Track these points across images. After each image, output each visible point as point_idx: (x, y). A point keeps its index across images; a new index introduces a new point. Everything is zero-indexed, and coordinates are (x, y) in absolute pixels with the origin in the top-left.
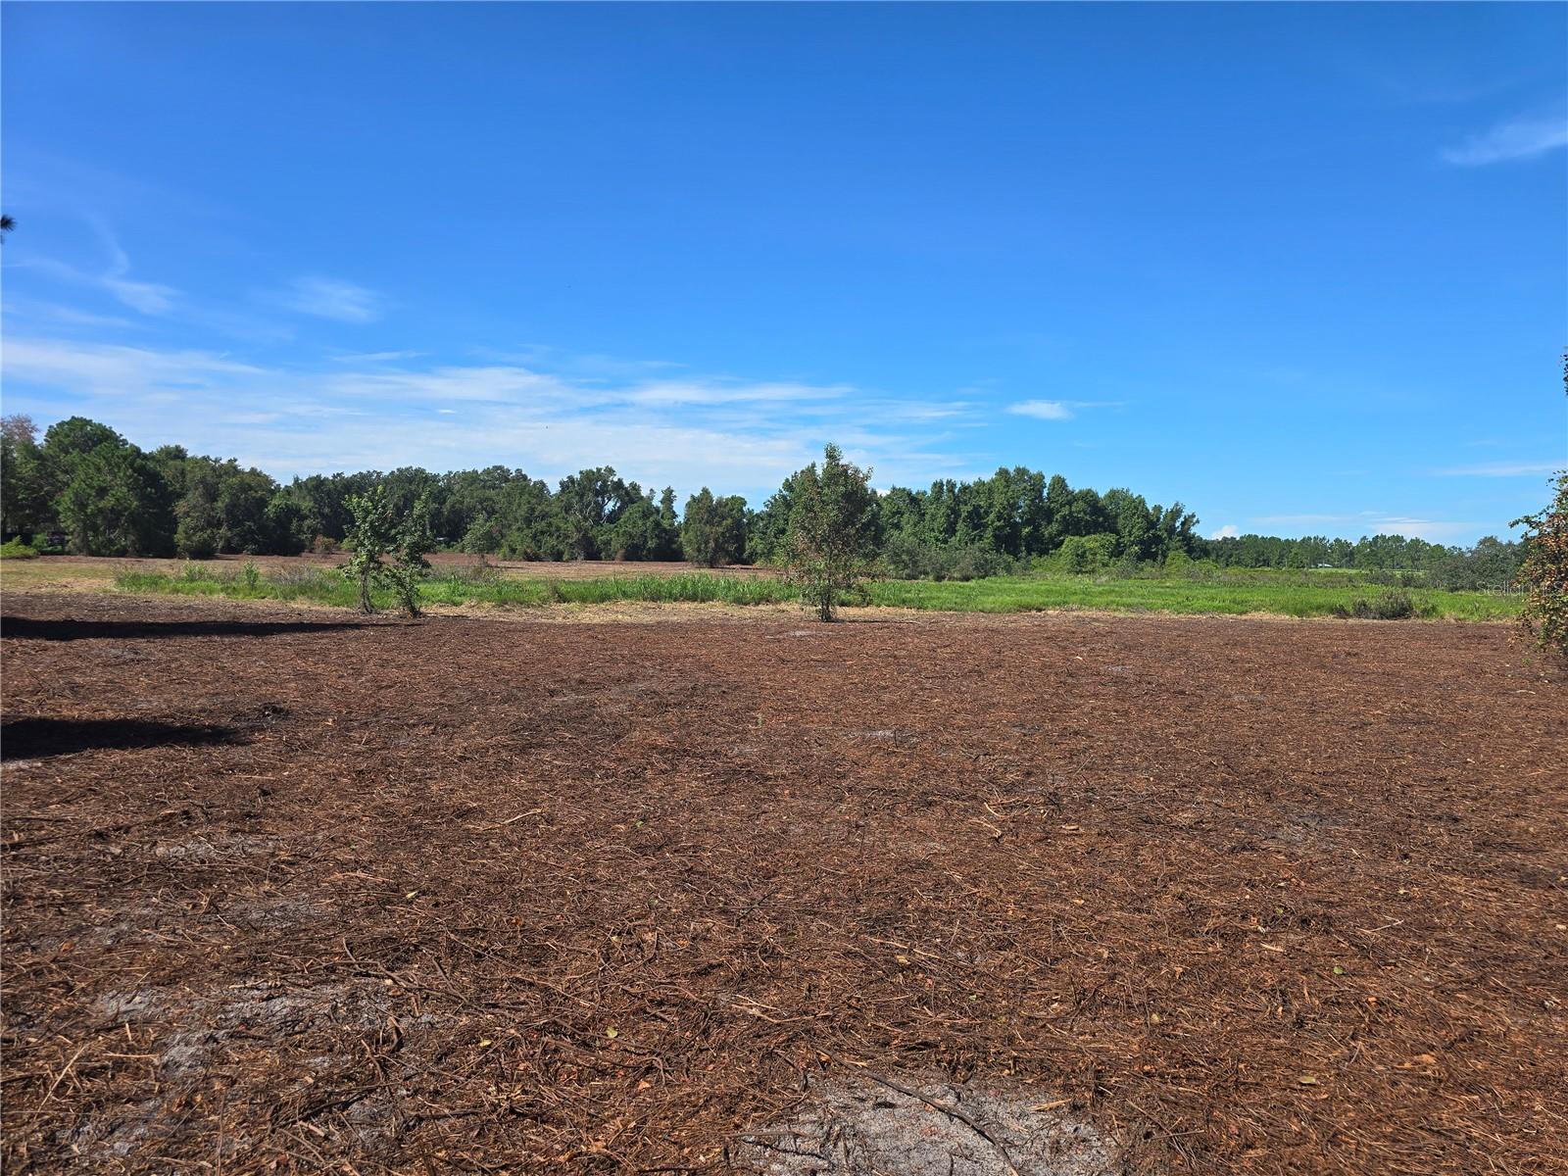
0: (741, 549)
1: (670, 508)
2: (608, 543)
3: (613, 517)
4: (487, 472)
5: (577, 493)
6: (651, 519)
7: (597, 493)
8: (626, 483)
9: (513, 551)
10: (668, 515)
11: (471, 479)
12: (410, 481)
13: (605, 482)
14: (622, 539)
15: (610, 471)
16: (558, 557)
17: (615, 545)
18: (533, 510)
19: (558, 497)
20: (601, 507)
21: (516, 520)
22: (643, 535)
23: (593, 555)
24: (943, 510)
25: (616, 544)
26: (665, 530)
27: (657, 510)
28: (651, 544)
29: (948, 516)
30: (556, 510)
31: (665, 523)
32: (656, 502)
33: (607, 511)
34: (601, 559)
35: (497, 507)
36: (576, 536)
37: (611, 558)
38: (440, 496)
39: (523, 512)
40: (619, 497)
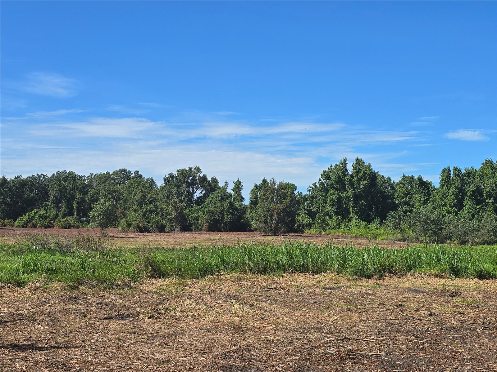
0: (293, 221)
1: (239, 194)
2: (196, 219)
3: (200, 201)
4: (116, 173)
5: (175, 185)
6: (227, 201)
7: (189, 185)
8: (209, 179)
9: (129, 225)
10: (238, 199)
11: (105, 178)
12: (65, 180)
13: (194, 177)
14: (206, 216)
15: (198, 170)
16: (161, 229)
17: (201, 220)
18: (145, 197)
19: (162, 188)
20: (191, 194)
21: (133, 204)
22: (221, 213)
23: (186, 227)
24: (452, 190)
25: (203, 219)
26: (236, 209)
27: (231, 195)
28: (227, 219)
29: (457, 195)
30: (160, 196)
31: (237, 204)
32: (230, 190)
33: (195, 197)
34: (192, 231)
35: (121, 196)
36: (174, 214)
37: (198, 229)
38: (84, 189)
39: (138, 198)
40: (204, 187)
